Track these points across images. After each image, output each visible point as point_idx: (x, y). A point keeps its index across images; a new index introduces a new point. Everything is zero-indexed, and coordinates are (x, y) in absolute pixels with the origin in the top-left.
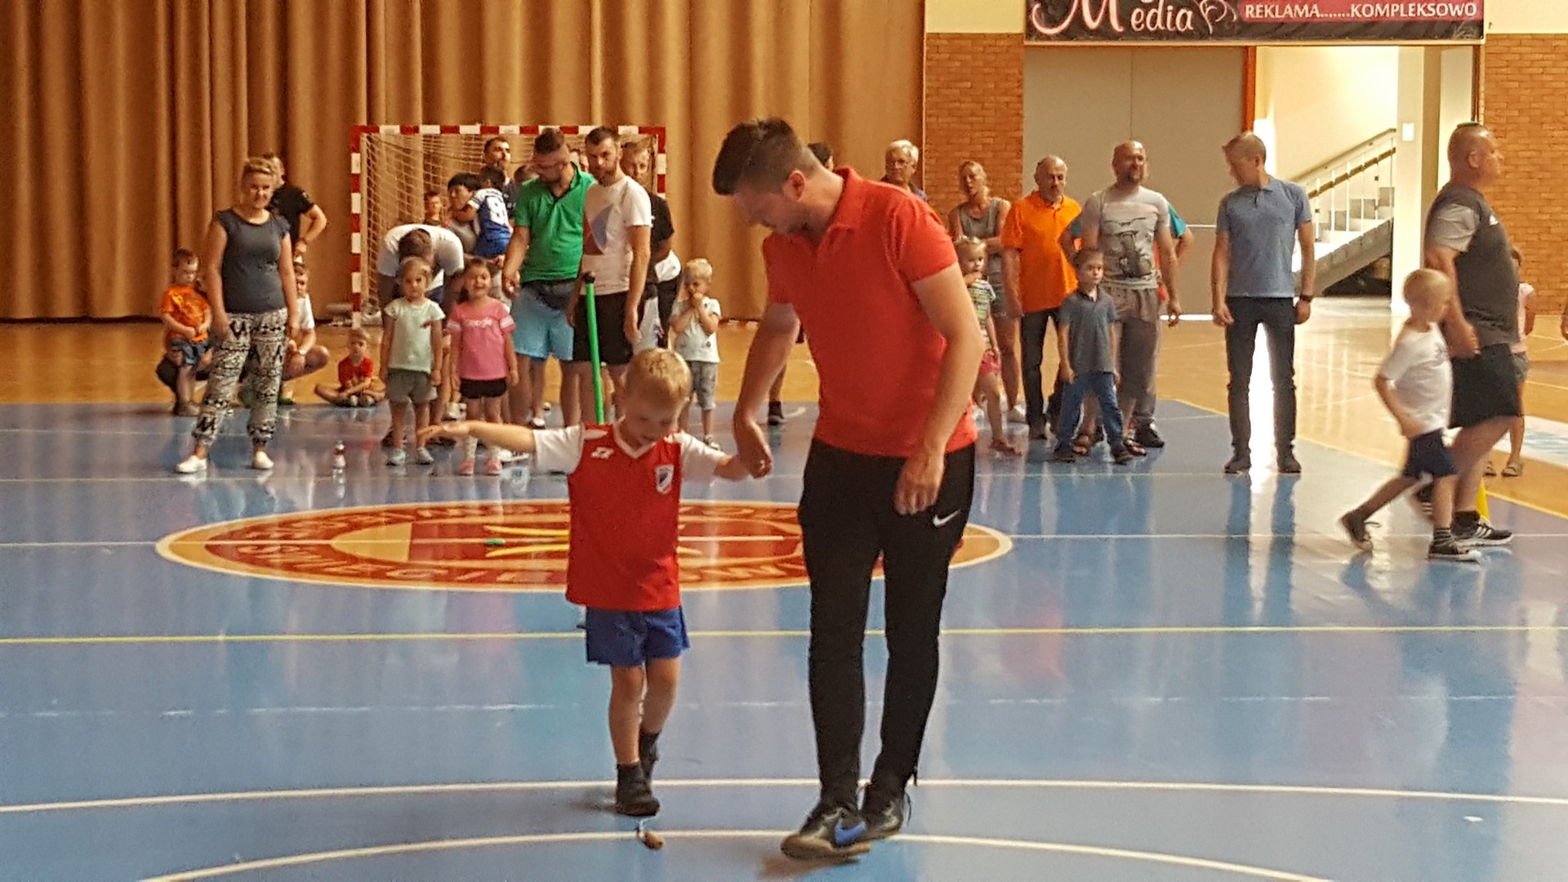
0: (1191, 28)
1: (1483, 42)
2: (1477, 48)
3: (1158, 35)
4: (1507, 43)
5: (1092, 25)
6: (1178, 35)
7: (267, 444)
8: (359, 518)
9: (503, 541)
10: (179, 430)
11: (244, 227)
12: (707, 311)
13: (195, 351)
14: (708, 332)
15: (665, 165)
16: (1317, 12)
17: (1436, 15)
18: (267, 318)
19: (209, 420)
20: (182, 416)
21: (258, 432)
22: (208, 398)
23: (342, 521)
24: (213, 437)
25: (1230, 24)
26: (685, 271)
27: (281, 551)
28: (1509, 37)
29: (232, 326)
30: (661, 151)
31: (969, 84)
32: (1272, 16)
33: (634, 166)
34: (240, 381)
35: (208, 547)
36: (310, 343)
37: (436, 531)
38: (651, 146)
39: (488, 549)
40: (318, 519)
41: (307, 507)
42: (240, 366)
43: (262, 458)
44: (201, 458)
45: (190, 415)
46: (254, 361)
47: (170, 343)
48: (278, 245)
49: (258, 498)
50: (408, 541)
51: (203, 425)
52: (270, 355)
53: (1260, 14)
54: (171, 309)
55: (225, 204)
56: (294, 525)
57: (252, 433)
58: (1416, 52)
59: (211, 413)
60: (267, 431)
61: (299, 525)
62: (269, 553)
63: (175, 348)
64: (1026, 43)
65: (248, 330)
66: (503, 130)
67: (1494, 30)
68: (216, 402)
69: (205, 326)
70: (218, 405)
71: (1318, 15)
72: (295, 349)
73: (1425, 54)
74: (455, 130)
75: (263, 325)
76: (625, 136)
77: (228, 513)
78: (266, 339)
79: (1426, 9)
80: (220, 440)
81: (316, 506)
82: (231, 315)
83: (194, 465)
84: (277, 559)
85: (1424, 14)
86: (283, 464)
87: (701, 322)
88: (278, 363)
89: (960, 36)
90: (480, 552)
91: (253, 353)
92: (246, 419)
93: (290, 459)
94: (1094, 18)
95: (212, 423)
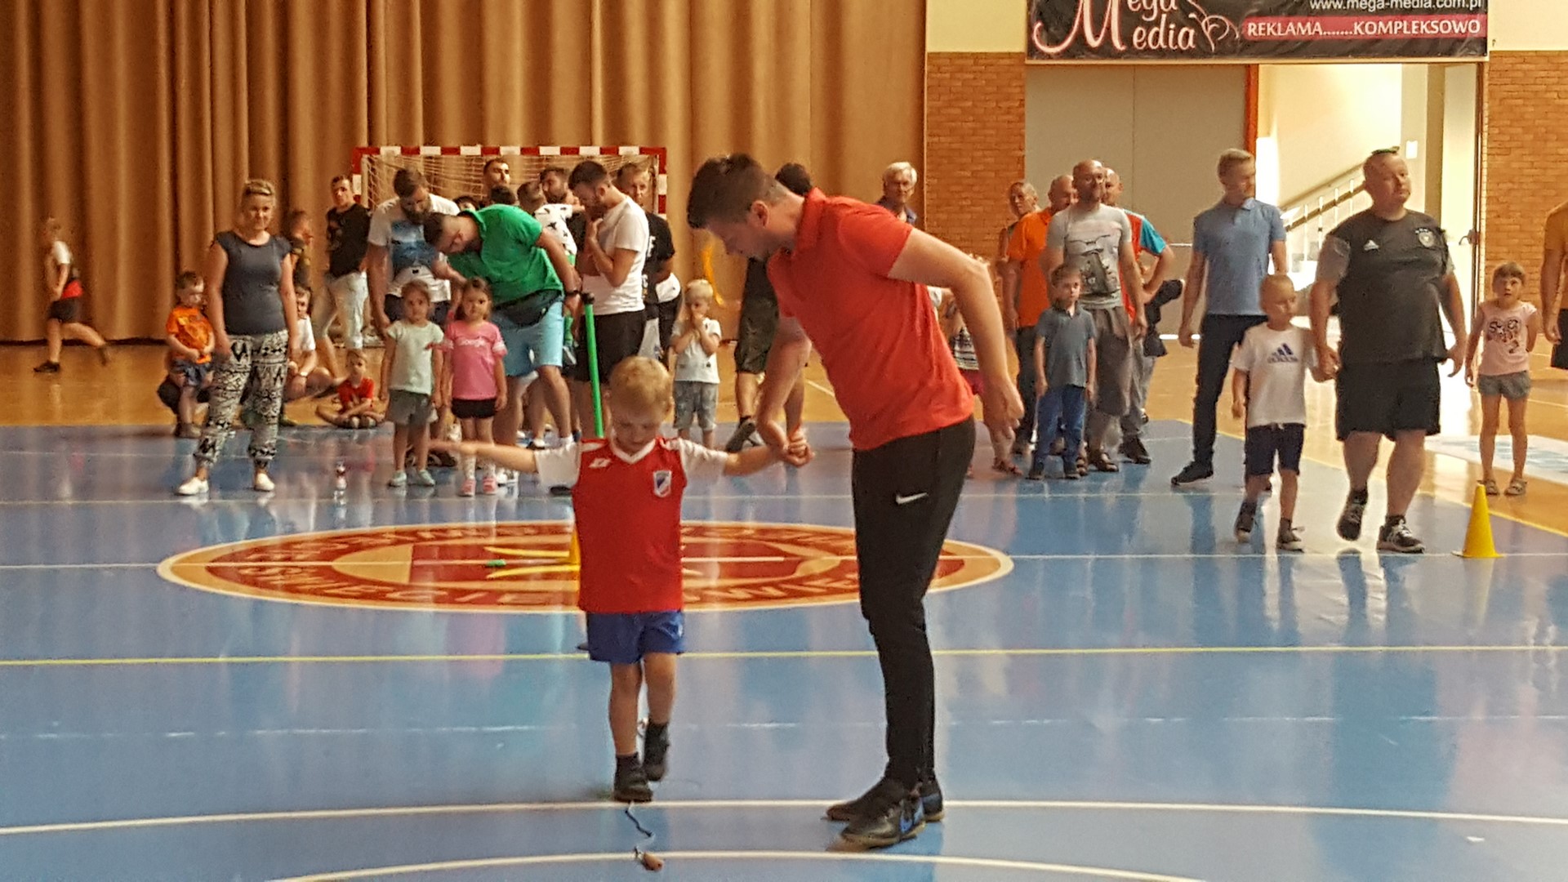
0: (1193, 47)
1: (1487, 59)
2: (1480, 65)
3: (1161, 53)
4: (1511, 60)
5: (1094, 43)
6: (1179, 53)
7: (268, 466)
8: (360, 540)
9: (503, 562)
10: (182, 451)
11: (244, 250)
12: (707, 332)
13: (198, 372)
14: (708, 354)
15: (666, 186)
16: (1320, 30)
17: (1439, 32)
18: (268, 340)
19: (210, 442)
20: (182, 437)
21: (259, 454)
22: (210, 419)
23: (342, 543)
24: (215, 459)
25: (1233, 41)
26: (687, 291)
27: (283, 573)
28: (1512, 54)
29: (233, 348)
30: (662, 171)
31: (970, 104)
32: (1274, 33)
33: (635, 186)
34: (242, 402)
35: (211, 570)
36: (312, 364)
37: (436, 552)
38: (652, 167)
39: (487, 570)
40: (317, 541)
41: (309, 527)
42: (241, 388)
43: (263, 479)
44: (202, 481)
45: (192, 437)
46: (256, 382)
47: (172, 363)
48: (278, 267)
49: (260, 520)
50: (409, 563)
51: (204, 447)
52: (271, 375)
53: (1263, 32)
54: (176, 330)
55: (226, 227)
56: (295, 547)
57: (254, 455)
58: (1420, 69)
59: (213, 435)
60: (268, 453)
61: (298, 546)
62: (268, 576)
63: (178, 369)
64: (1028, 62)
65: (249, 352)
66: (503, 150)
67: (1497, 48)
68: (217, 424)
69: (208, 349)
70: (220, 427)
71: (1321, 33)
72: (296, 371)
73: (1429, 71)
74: (456, 151)
75: (264, 347)
76: (627, 156)
77: (230, 534)
78: (266, 361)
79: (1429, 25)
80: (223, 461)
81: (317, 528)
82: (232, 336)
83: (195, 487)
84: (279, 580)
85: (1428, 32)
86: (284, 487)
87: (701, 342)
88: (279, 385)
89: (961, 55)
90: (481, 573)
91: (254, 375)
92: (247, 442)
93: (291, 481)
94: (1096, 36)
95: (213, 446)
